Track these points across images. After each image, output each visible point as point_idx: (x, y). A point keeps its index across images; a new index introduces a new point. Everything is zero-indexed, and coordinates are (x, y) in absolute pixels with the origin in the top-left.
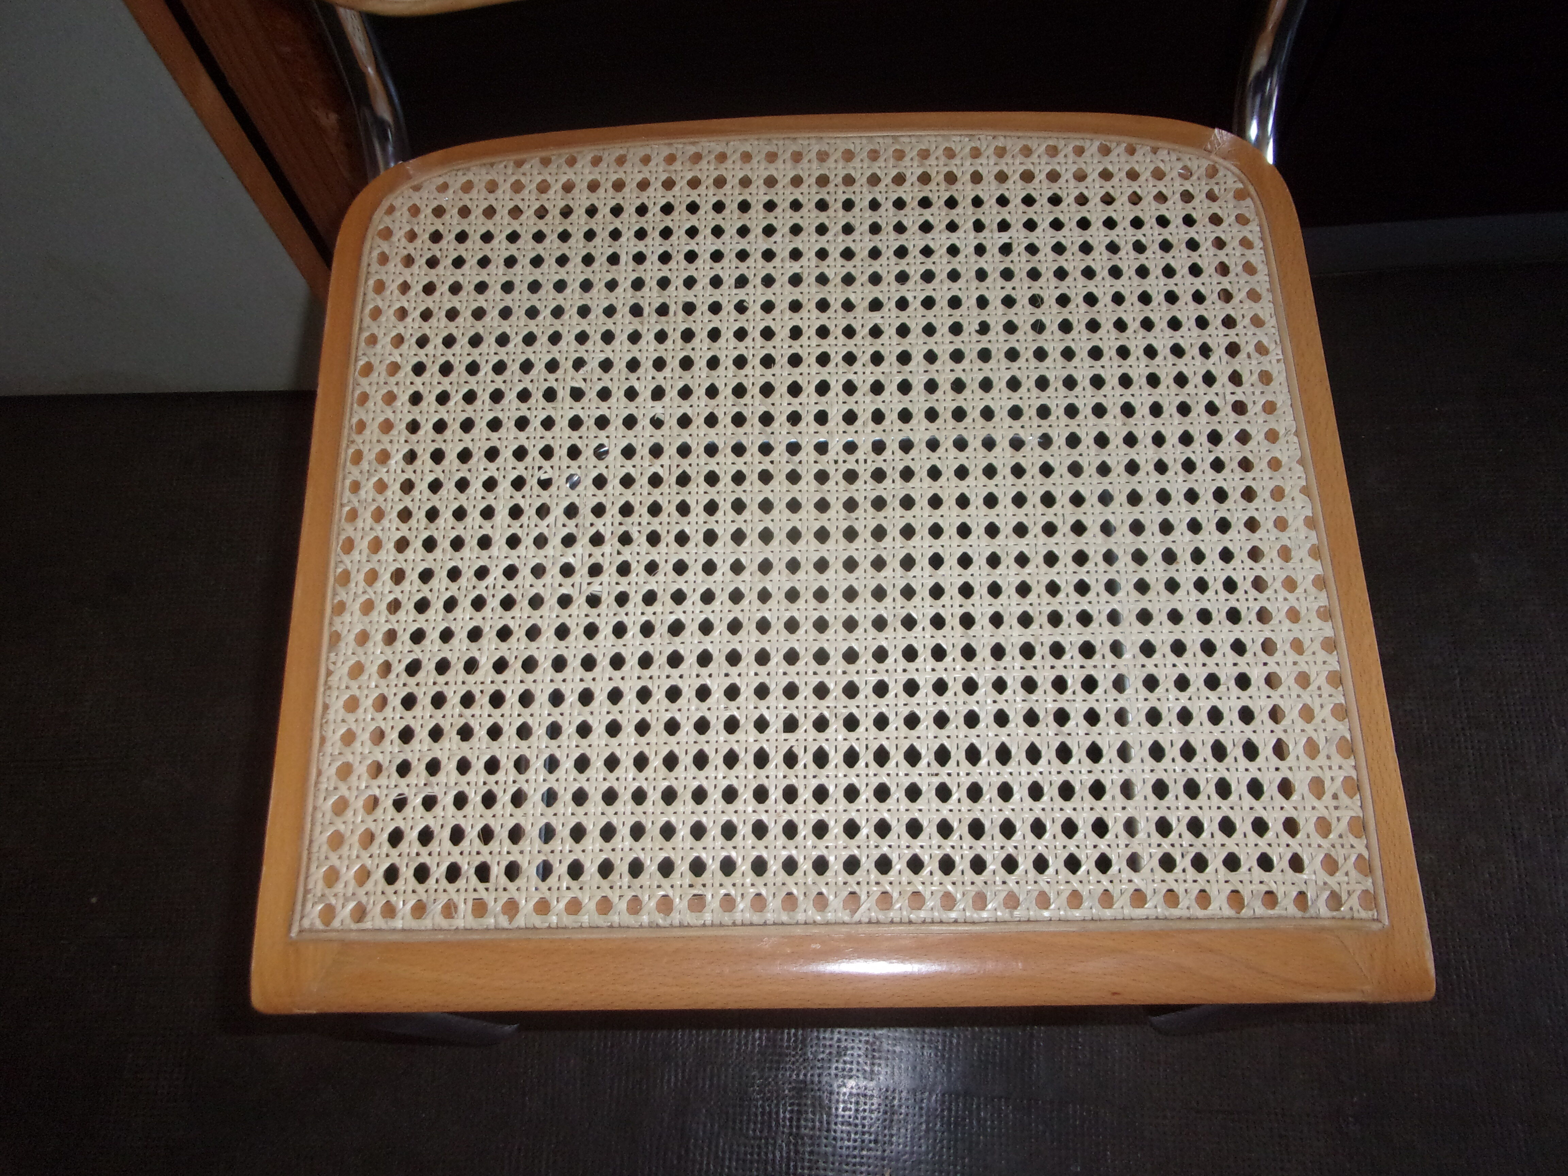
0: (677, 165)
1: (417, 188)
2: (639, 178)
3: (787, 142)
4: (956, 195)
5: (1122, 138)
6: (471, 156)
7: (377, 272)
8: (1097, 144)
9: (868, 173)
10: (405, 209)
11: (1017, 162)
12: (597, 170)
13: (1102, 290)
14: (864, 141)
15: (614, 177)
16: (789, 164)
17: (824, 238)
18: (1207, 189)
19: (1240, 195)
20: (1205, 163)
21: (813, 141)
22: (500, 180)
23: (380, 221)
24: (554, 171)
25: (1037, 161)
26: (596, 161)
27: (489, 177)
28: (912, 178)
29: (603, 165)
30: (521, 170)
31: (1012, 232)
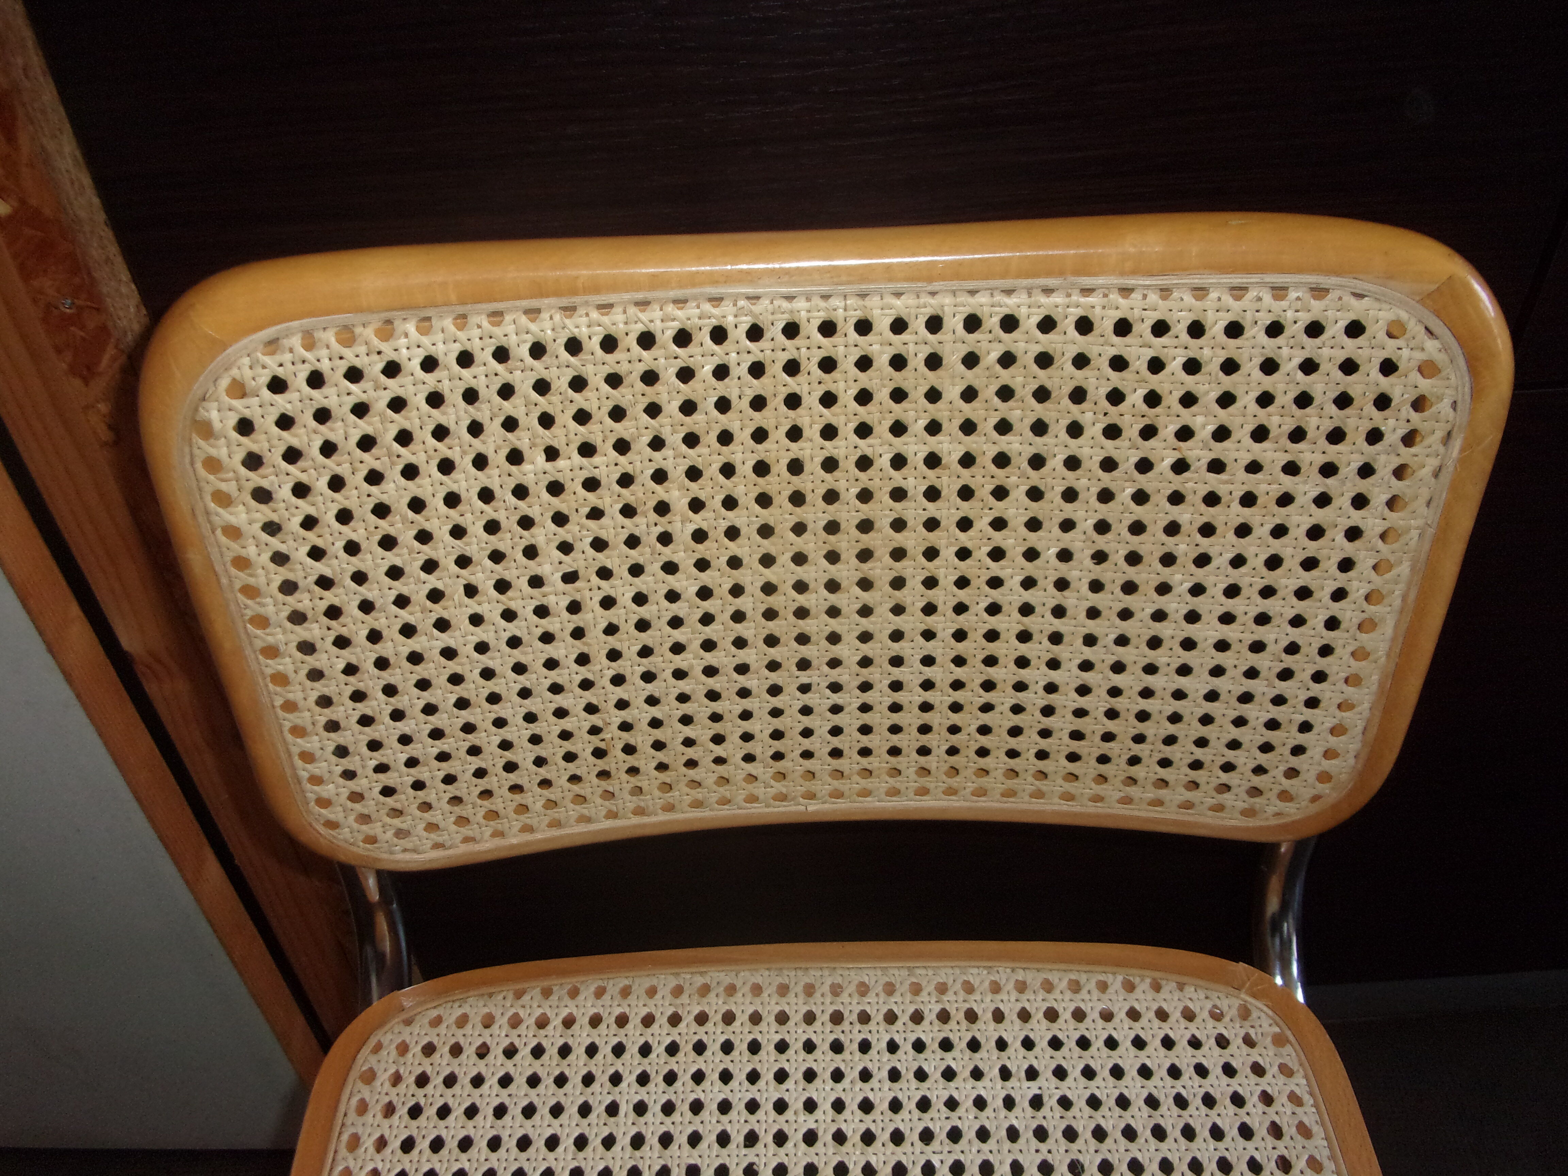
0: (684, 999)
1: (408, 1022)
2: (644, 1012)
3: (800, 973)
4: (978, 1036)
5: (1147, 973)
6: (468, 986)
7: (354, 1124)
8: (1120, 978)
9: (884, 1010)
10: (393, 1046)
11: (1039, 998)
12: (600, 1002)
13: (1147, 1155)
14: (879, 973)
15: (617, 1011)
16: (802, 998)
17: (839, 1086)
18: (1242, 1033)
19: (1279, 1041)
20: (1236, 1003)
21: (826, 973)
22: (497, 1013)
23: (365, 1060)
24: (556, 1003)
25: (1060, 997)
26: (600, 993)
27: (486, 1010)
28: (930, 1016)
29: (607, 997)
30: (520, 1002)
31: (1041, 1081)
